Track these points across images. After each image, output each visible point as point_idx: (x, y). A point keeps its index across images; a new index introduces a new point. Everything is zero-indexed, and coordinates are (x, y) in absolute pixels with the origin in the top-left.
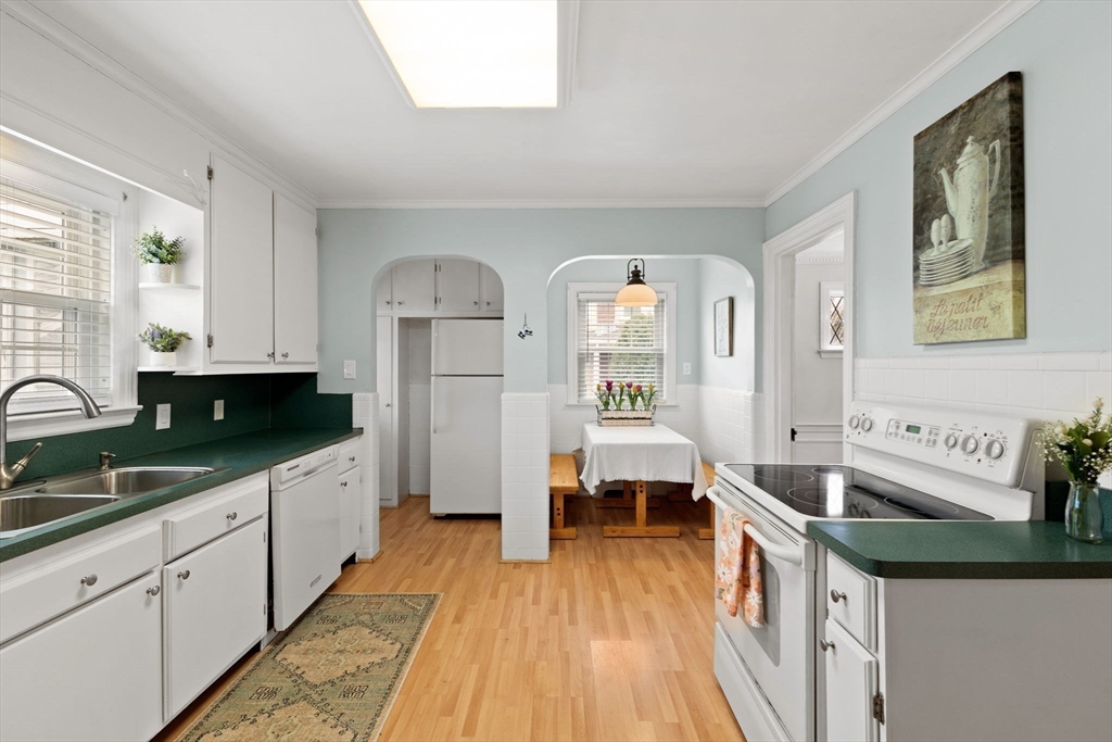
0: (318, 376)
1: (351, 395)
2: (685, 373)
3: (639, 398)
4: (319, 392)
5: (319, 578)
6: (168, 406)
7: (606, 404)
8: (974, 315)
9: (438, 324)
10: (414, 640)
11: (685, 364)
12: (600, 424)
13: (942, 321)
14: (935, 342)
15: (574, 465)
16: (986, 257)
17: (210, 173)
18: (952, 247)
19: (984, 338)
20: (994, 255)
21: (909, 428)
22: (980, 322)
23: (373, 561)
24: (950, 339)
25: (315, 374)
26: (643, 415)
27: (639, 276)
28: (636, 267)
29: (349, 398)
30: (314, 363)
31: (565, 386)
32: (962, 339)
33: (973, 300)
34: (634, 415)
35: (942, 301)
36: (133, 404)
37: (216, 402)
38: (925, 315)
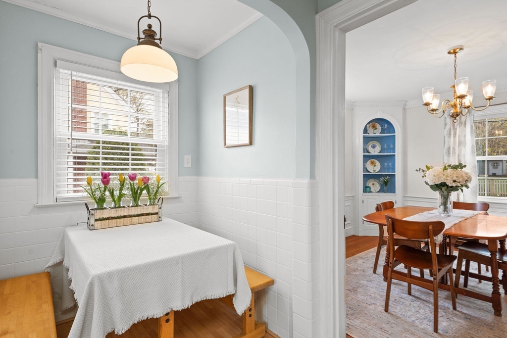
2: (186, 165)
3: (145, 192)
7: (101, 201)
11: (186, 157)
12: (91, 227)
15: (48, 298)
26: (150, 210)
27: (154, 38)
28: (150, 26)
31: (36, 180)
34: (139, 211)
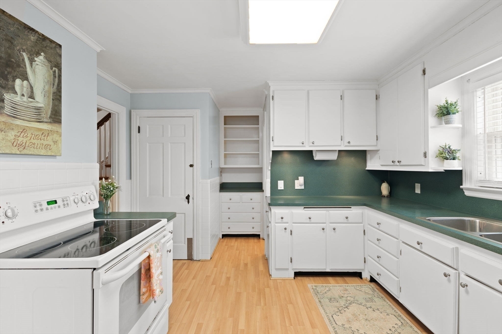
8: (45, 143)
13: (24, 142)
14: (18, 153)
16: (50, 117)
18: (31, 102)
19: (50, 154)
20: (54, 118)
21: (49, 203)
22: (47, 147)
24: (30, 153)
32: (38, 153)
33: (44, 135)
35: (24, 130)
38: (9, 134)
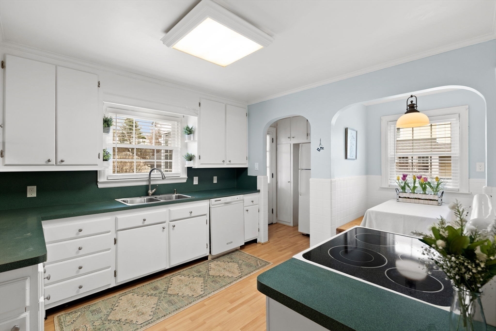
0: (248, 169)
1: (256, 176)
3: (428, 187)
4: (249, 175)
5: (232, 242)
6: (197, 177)
7: (403, 188)
9: (302, 146)
10: (246, 275)
12: (398, 201)
17: (200, 104)
23: (263, 244)
25: (247, 168)
26: (433, 197)
27: (414, 107)
28: (412, 102)
29: (256, 177)
30: (246, 164)
34: (424, 197)
36: (186, 176)
37: (214, 177)
